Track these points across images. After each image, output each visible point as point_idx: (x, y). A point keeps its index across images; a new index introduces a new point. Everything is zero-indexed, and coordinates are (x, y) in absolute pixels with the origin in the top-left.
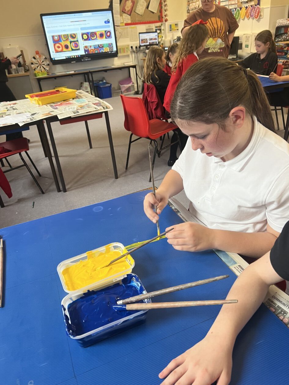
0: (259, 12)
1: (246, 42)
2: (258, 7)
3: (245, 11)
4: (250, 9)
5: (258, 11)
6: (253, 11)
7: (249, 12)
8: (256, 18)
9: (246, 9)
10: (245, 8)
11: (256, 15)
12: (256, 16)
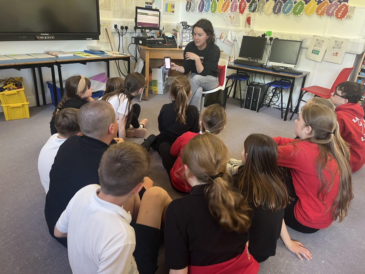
0: (346, 11)
1: (315, 46)
2: (345, 5)
3: (317, 7)
4: (326, 4)
5: (343, 9)
6: (333, 8)
7: (324, 8)
8: (338, 18)
9: (318, 4)
10: (317, 2)
11: (340, 14)
12: (339, 16)
